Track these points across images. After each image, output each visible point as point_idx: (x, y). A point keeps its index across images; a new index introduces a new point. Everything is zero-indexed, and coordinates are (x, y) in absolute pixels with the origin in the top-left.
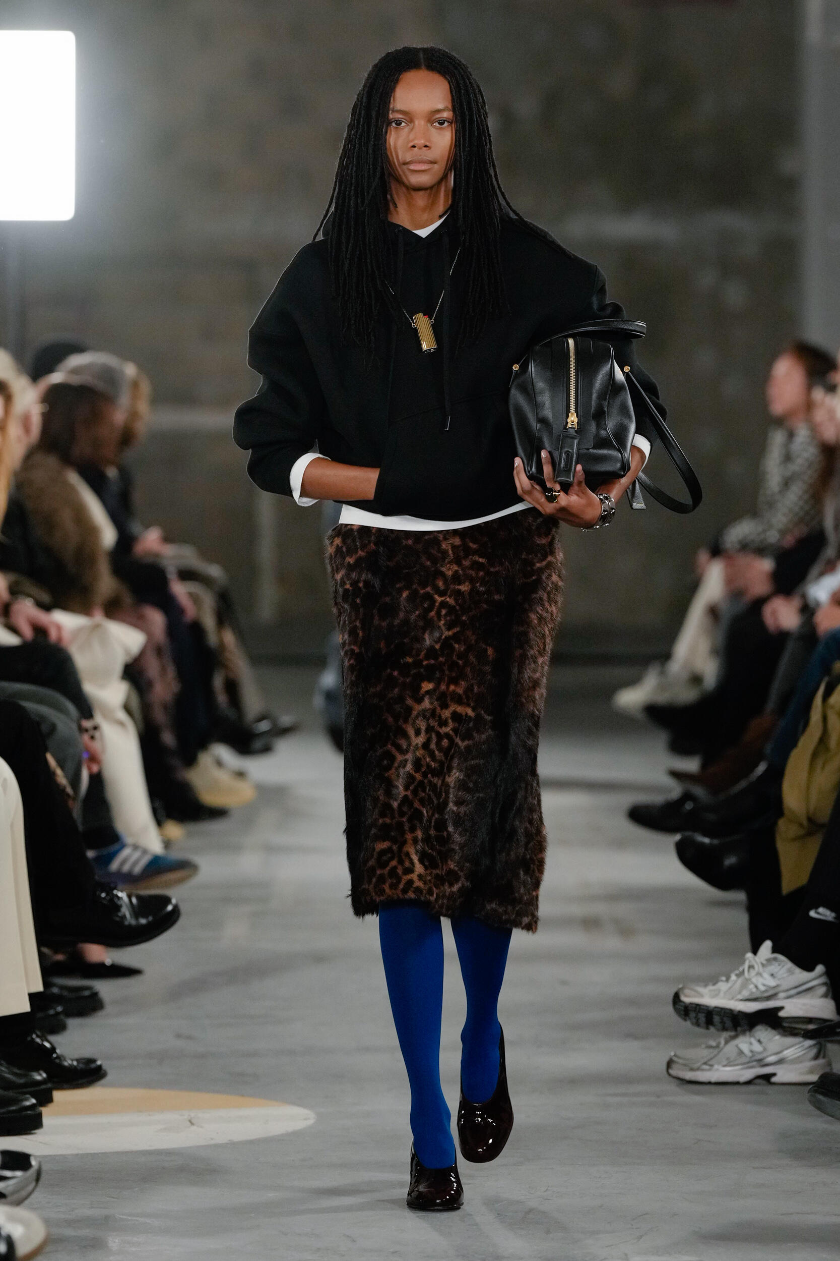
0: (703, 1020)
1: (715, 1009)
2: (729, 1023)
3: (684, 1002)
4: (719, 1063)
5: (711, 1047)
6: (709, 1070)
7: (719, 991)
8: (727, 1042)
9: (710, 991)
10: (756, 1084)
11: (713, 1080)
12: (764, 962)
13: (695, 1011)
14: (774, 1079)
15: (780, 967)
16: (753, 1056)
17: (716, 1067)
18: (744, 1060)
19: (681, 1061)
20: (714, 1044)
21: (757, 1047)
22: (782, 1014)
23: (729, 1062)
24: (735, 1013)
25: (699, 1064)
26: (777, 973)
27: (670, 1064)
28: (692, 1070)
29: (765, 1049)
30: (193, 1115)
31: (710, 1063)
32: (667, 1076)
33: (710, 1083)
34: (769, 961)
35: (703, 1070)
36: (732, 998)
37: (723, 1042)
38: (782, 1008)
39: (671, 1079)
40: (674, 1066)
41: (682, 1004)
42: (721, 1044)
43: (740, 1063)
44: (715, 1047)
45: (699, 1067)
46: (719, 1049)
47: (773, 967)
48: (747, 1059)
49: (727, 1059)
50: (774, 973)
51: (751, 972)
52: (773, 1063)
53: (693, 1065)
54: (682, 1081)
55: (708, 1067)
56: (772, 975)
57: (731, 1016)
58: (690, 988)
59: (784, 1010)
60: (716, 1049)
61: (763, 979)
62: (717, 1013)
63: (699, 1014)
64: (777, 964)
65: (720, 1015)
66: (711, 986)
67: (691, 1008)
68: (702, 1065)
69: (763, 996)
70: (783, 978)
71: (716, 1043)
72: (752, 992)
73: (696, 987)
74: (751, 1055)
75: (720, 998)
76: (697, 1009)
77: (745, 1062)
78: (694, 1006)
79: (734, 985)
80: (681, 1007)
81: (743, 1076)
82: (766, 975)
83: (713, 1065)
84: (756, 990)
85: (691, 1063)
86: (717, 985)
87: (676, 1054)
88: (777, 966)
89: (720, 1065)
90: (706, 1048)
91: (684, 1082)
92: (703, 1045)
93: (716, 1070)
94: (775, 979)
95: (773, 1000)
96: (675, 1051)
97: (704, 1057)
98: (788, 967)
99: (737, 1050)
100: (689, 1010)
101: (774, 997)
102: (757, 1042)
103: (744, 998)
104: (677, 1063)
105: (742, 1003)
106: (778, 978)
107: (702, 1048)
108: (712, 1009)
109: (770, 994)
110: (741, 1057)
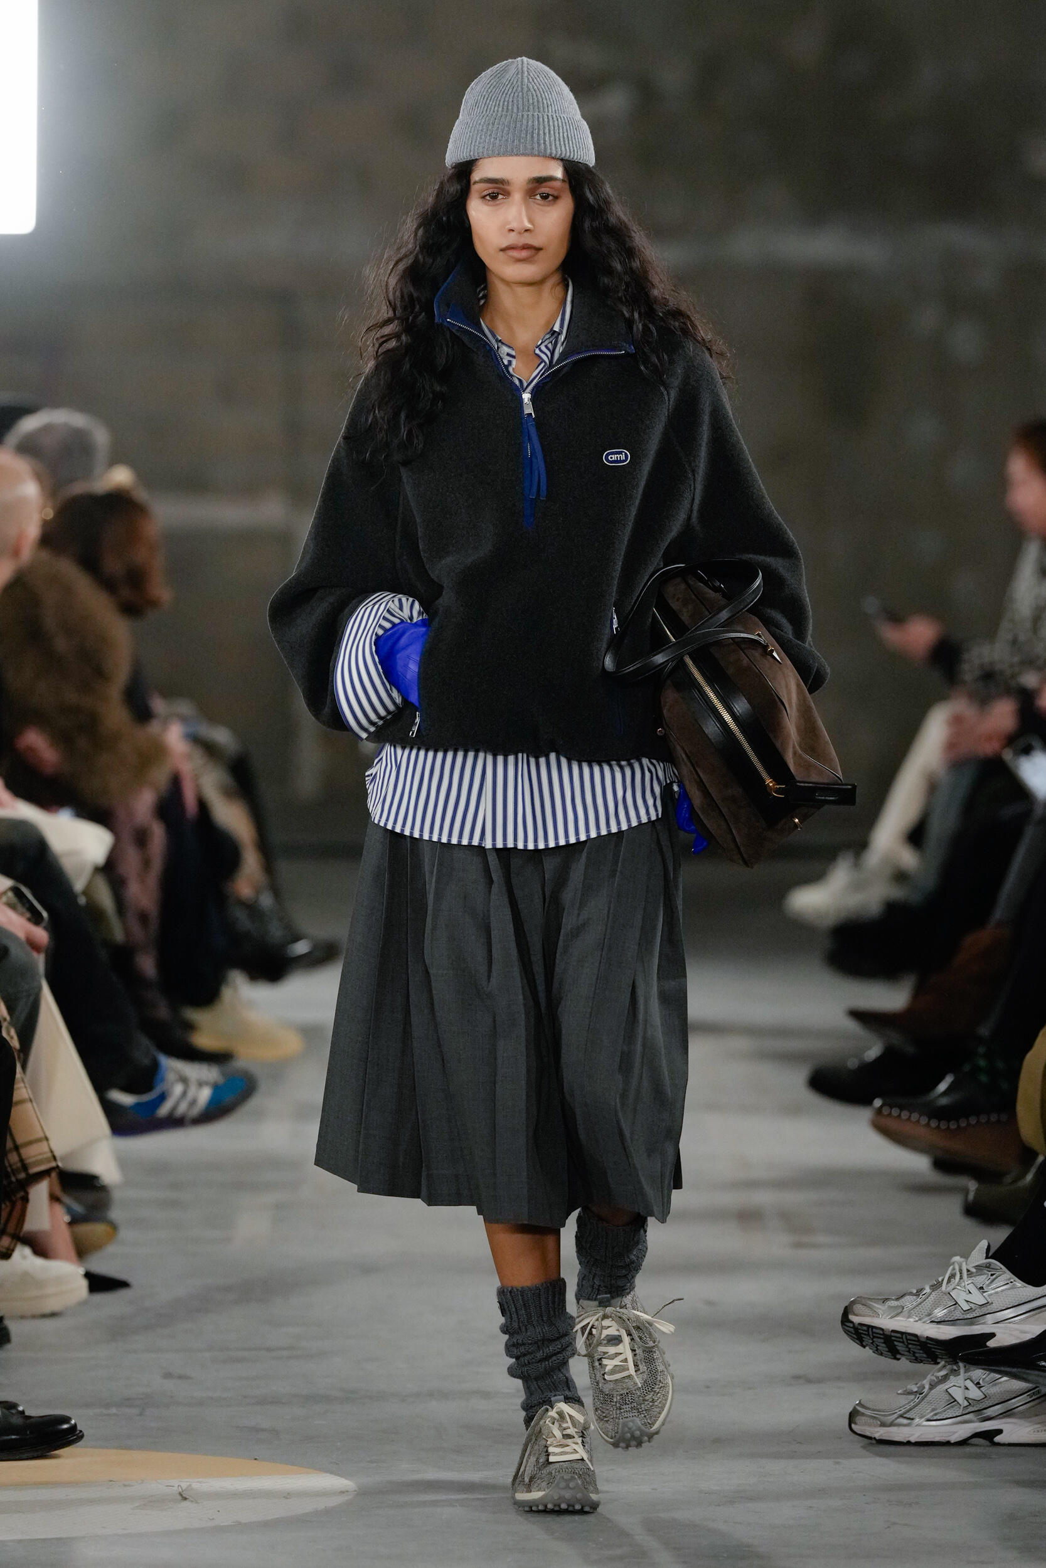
0: (883, 1347)
1: (893, 1334)
2: (920, 1354)
3: (852, 1322)
4: (921, 1418)
5: (911, 1393)
6: (906, 1425)
7: (903, 1309)
8: (932, 1386)
9: (891, 1307)
11: (913, 1440)
12: (974, 1270)
13: (868, 1335)
14: (997, 1439)
15: (994, 1276)
16: (970, 1404)
17: (917, 1421)
18: (958, 1411)
19: (867, 1412)
20: (916, 1390)
21: (975, 1393)
22: (991, 1344)
23: (936, 1414)
24: (924, 1340)
25: (895, 1416)
26: (988, 1285)
27: (853, 1416)
28: (883, 1425)
29: (986, 1397)
30: (184, 1485)
31: (910, 1415)
32: (850, 1431)
33: (909, 1443)
34: (979, 1268)
35: (899, 1425)
36: (920, 1320)
37: (927, 1387)
38: (993, 1335)
39: (858, 1436)
40: (858, 1419)
41: (851, 1325)
42: (924, 1388)
43: (951, 1416)
44: (916, 1392)
45: (894, 1421)
46: (921, 1396)
47: (984, 1277)
48: (962, 1408)
49: (933, 1410)
50: (984, 1286)
51: (951, 1283)
52: (997, 1416)
53: (886, 1418)
54: (870, 1441)
55: (905, 1421)
56: (982, 1288)
57: (918, 1343)
58: (863, 1305)
59: (995, 1338)
60: (918, 1396)
61: (966, 1294)
62: (898, 1340)
63: (874, 1340)
64: (990, 1273)
65: (903, 1342)
66: (892, 1302)
67: (862, 1330)
68: (898, 1418)
69: (966, 1317)
70: (997, 1293)
71: (918, 1387)
72: (950, 1312)
73: (871, 1303)
74: (966, 1403)
75: (902, 1319)
76: (871, 1333)
77: (958, 1415)
78: (865, 1328)
79: (925, 1300)
80: (852, 1330)
81: (954, 1433)
82: (972, 1288)
83: (913, 1419)
84: (955, 1309)
85: (882, 1415)
86: (903, 1300)
87: (860, 1401)
88: (988, 1274)
89: (923, 1419)
90: (904, 1394)
91: (874, 1442)
92: (901, 1389)
93: (917, 1425)
94: (984, 1294)
95: (979, 1324)
96: (860, 1398)
97: (901, 1407)
98: (1006, 1278)
99: (948, 1397)
100: (861, 1334)
101: (981, 1320)
102: (974, 1386)
103: (936, 1320)
104: (863, 1414)
105: (934, 1325)
106: (989, 1293)
107: (898, 1394)
108: (889, 1334)
109: (975, 1316)
110: (952, 1407)
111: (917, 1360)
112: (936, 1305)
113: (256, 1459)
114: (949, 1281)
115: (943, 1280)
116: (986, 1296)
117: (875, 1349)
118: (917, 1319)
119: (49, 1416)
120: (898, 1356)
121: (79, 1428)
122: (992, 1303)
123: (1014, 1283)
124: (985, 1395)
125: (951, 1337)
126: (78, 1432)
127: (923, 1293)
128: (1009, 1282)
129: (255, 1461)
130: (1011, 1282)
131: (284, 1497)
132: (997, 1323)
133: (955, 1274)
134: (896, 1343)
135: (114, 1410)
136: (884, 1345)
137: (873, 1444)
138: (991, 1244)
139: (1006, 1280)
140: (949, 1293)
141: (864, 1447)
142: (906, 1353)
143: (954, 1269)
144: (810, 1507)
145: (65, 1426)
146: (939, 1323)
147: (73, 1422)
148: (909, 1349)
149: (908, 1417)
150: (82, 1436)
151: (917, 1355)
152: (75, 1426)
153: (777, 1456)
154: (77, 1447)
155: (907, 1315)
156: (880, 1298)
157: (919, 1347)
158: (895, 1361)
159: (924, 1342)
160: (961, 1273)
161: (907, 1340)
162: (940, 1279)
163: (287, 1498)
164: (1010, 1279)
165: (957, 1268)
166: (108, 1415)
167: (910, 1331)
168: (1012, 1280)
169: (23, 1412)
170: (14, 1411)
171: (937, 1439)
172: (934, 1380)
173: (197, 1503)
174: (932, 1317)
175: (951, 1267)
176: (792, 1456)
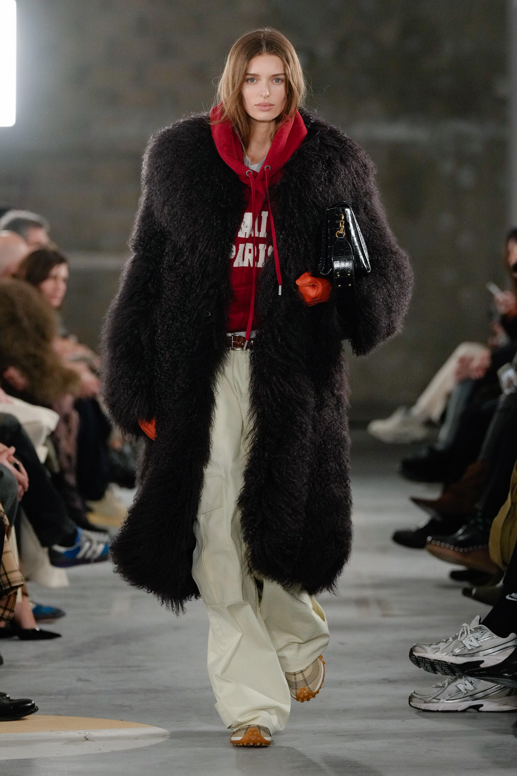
0: (429, 668)
1: (435, 661)
2: (447, 671)
3: (415, 656)
4: (444, 699)
5: (439, 687)
6: (436, 703)
7: (439, 649)
8: (449, 684)
9: (433, 648)
10: (470, 712)
11: (440, 709)
12: (473, 630)
13: (422, 662)
14: (481, 709)
15: (483, 633)
16: (467, 692)
17: (442, 700)
18: (462, 695)
19: (418, 696)
20: (441, 685)
21: (470, 687)
22: (482, 666)
23: (451, 697)
24: (450, 664)
25: (430, 698)
26: (480, 637)
27: (411, 698)
28: (425, 702)
29: (475, 689)
30: (87, 733)
31: (438, 698)
32: (410, 706)
33: (438, 711)
34: (476, 629)
35: (433, 702)
36: (448, 654)
37: (447, 684)
38: (483, 662)
39: (412, 708)
40: (413, 699)
41: (414, 657)
42: (445, 684)
43: (458, 698)
44: (441, 686)
45: (431, 700)
46: (444, 688)
47: (478, 633)
48: (463, 695)
49: (450, 695)
50: (478, 638)
51: (462, 636)
52: (480, 698)
53: (426, 699)
54: (419, 710)
55: (436, 701)
56: (477, 639)
57: (447, 666)
58: (420, 647)
59: (484, 663)
60: (442, 688)
61: (470, 642)
62: (437, 664)
63: (426, 664)
64: (481, 631)
65: (439, 665)
66: (434, 646)
67: (419, 659)
68: (432, 699)
69: (470, 653)
70: (484, 641)
71: (442, 684)
72: (462, 650)
73: (424, 646)
74: (466, 692)
75: (439, 654)
76: (424, 661)
77: (461, 697)
78: (421, 659)
79: (450, 645)
80: (415, 659)
81: (460, 706)
82: (472, 639)
83: (440, 700)
84: (464, 649)
85: (426, 698)
86: (439, 645)
87: (414, 692)
88: (480, 632)
89: (445, 700)
90: (435, 687)
91: (421, 711)
92: (433, 685)
93: (442, 703)
94: (478, 642)
95: (476, 656)
96: (414, 690)
97: (434, 694)
98: (489, 634)
99: (456, 689)
100: (419, 661)
101: (477, 654)
102: (470, 684)
103: (456, 655)
104: (416, 697)
105: (454, 657)
106: (481, 641)
107: (433, 687)
108: (433, 661)
109: (474, 652)
110: (459, 693)
111: (446, 674)
112: (455, 647)
113: (122, 720)
114: (461, 635)
115: (458, 635)
116: (480, 643)
117: (426, 668)
118: (446, 654)
119: (21, 699)
120: (436, 672)
121: (36, 705)
122: (482, 646)
123: (493, 636)
124: (475, 688)
125: (463, 663)
126: (36, 707)
127: (449, 641)
128: (490, 636)
129: (122, 721)
130: (492, 636)
131: (135, 738)
132: (485, 655)
133: (464, 632)
134: (436, 666)
135: (53, 697)
136: (430, 667)
137: (420, 712)
138: (481, 617)
139: (489, 635)
140: (461, 641)
141: (416, 713)
142: (441, 671)
143: (464, 629)
144: (390, 742)
145: (29, 704)
146: (456, 656)
147: (33, 702)
148: (442, 668)
149: (437, 698)
150: (38, 709)
151: (446, 671)
152: (34, 704)
153: (374, 718)
154: (35, 714)
155: (441, 652)
156: (428, 644)
157: (447, 668)
158: (435, 674)
159: (450, 665)
160: (467, 631)
161: (441, 664)
162: (457, 635)
163: (137, 739)
164: (490, 634)
165: (465, 629)
166: (50, 699)
167: (443, 660)
168: (492, 635)
169: (9, 698)
170: (4, 697)
171: (451, 709)
172: (450, 681)
173: (93, 741)
174: (453, 653)
175: (462, 629)
176: (381, 718)
